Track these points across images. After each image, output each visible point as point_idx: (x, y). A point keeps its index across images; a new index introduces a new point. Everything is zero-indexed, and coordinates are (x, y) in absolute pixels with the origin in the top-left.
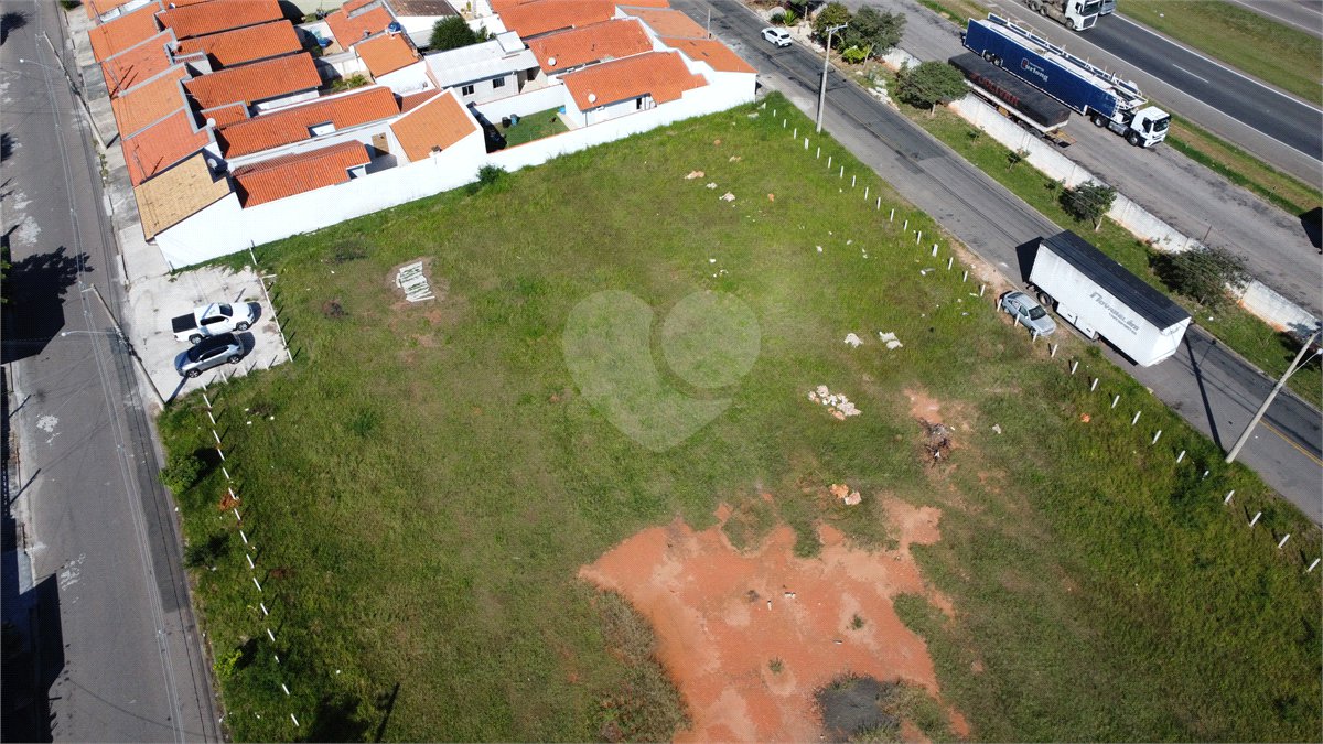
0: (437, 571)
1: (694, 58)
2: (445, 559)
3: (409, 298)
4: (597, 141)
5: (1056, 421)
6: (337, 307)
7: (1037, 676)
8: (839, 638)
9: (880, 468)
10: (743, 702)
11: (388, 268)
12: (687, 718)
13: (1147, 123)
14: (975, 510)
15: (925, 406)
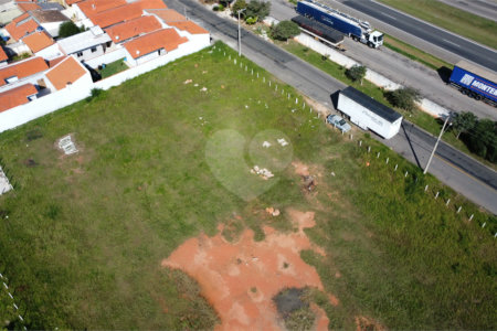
0: (97, 274)
1: (181, 30)
2: (100, 268)
3: (67, 153)
4: (143, 72)
5: (356, 167)
6: (31, 161)
7: (362, 274)
8: (279, 273)
9: (286, 198)
10: (242, 308)
11: (54, 141)
12: (219, 319)
13: (375, 38)
14: (328, 210)
15: (302, 169)
